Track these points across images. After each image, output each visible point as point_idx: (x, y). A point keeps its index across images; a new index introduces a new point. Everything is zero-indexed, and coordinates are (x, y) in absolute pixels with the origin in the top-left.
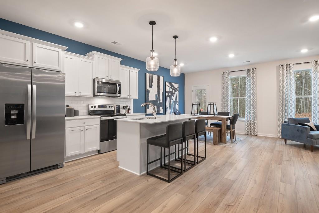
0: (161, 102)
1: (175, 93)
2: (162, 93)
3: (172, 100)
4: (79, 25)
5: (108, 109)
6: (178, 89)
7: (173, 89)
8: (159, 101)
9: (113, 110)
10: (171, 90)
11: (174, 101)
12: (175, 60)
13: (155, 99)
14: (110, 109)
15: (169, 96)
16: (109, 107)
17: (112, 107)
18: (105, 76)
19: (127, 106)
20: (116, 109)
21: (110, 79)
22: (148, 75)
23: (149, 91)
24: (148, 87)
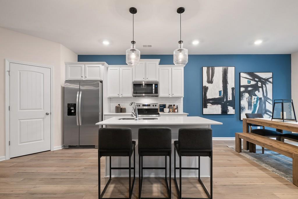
0: (231, 99)
1: (262, 87)
2: (233, 89)
3: (253, 97)
4: (106, 43)
5: (151, 107)
6: (271, 80)
7: (257, 82)
8: (227, 98)
9: (157, 109)
10: (253, 83)
11: (260, 99)
12: (180, 42)
13: (217, 96)
14: (155, 107)
15: (246, 91)
16: (153, 106)
17: (156, 106)
18: (142, 79)
19: (174, 105)
20: (160, 108)
21: (147, 80)
22: (205, 69)
23: (207, 88)
24: (205, 83)
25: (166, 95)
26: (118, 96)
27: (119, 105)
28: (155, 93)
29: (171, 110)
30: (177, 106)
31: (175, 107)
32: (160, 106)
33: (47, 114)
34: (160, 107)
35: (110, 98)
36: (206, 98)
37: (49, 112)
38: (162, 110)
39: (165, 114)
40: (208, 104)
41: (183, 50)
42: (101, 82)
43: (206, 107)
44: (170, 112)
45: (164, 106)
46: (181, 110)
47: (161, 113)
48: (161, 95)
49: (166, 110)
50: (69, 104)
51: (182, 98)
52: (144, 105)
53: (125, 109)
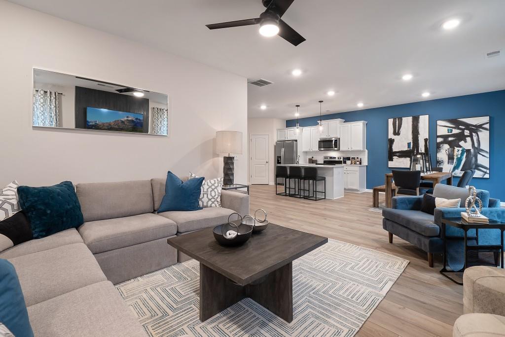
0: (423, 151)
1: (471, 136)
2: (426, 140)
3: (457, 149)
6: (487, 126)
7: (463, 130)
8: (418, 150)
10: (456, 131)
11: (468, 151)
13: (406, 149)
15: (445, 142)
17: (340, 158)
18: (325, 136)
19: (357, 158)
21: (330, 137)
22: (391, 121)
23: (394, 140)
24: (391, 135)
25: (346, 149)
26: (309, 150)
27: (313, 157)
28: (335, 148)
29: (353, 162)
30: (361, 159)
31: (359, 160)
32: (344, 158)
33: (267, 162)
36: (391, 151)
39: (347, 165)
40: (394, 157)
42: (296, 141)
43: (392, 161)
44: (351, 164)
45: (348, 159)
46: (365, 162)
47: (343, 165)
48: (341, 149)
49: (348, 162)
50: (278, 157)
51: (367, 151)
52: (331, 158)
53: (316, 161)
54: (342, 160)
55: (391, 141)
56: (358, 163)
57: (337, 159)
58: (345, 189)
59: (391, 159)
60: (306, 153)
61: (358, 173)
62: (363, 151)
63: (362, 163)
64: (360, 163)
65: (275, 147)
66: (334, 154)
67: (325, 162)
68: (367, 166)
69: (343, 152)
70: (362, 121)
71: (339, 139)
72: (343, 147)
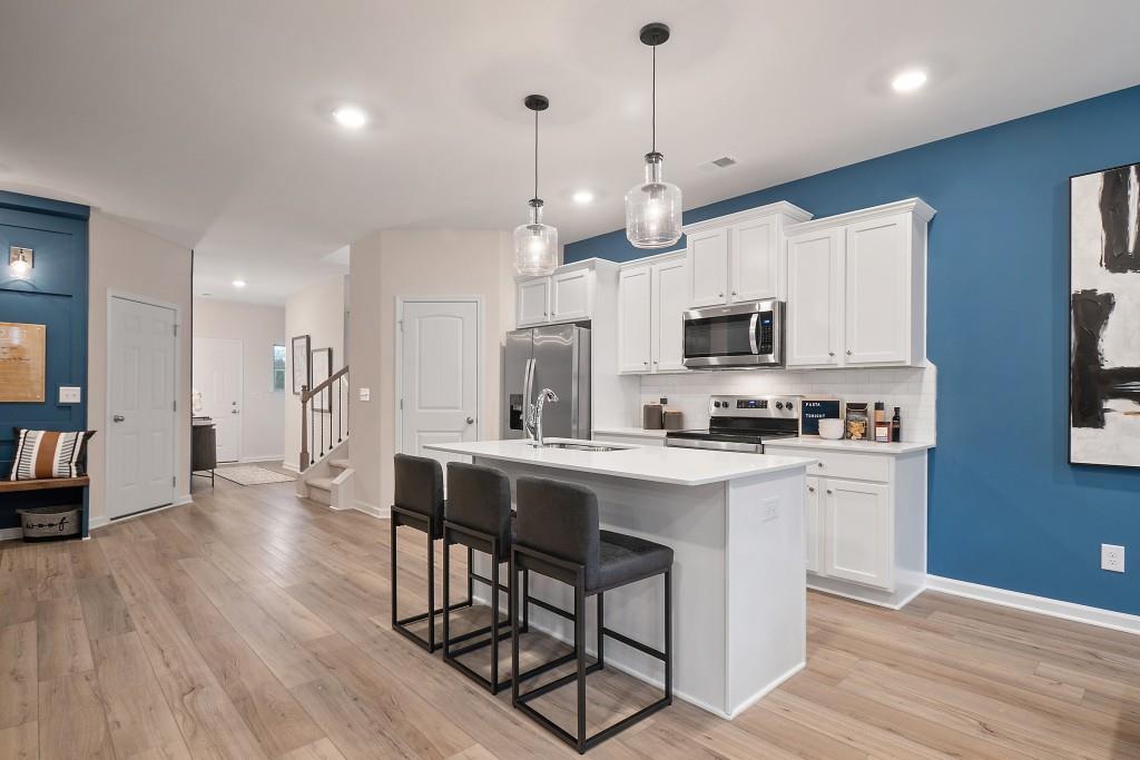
4: (583, 198)
5: (770, 412)
9: (794, 420)
14: (785, 414)
16: (779, 406)
17: (790, 406)
19: (879, 406)
20: (804, 417)
21: (735, 299)
22: (1087, 192)
23: (1107, 302)
24: (1088, 272)
25: (819, 358)
26: (644, 368)
27: (664, 401)
28: (761, 352)
29: (856, 428)
30: (897, 410)
31: (888, 415)
32: (807, 408)
33: (470, 422)
34: (804, 413)
35: (641, 376)
36: (1091, 368)
37: (473, 417)
38: (812, 428)
39: (824, 444)
40: (1109, 404)
41: (665, 188)
42: (587, 324)
43: (1098, 422)
44: (847, 435)
45: (830, 409)
46: (922, 432)
47: (803, 440)
48: (795, 357)
49: (831, 427)
50: (512, 396)
51: (930, 370)
52: (743, 404)
53: (679, 417)
54: (796, 414)
55: (1095, 309)
56: (883, 432)
57: (772, 412)
58: (811, 576)
59: (1090, 415)
60: (636, 379)
61: (887, 493)
62: (910, 370)
63: (904, 434)
64: (895, 436)
65: (504, 351)
66: (760, 387)
67: (715, 421)
68: (930, 451)
69: (802, 373)
70: (913, 202)
71: (783, 307)
72: (802, 347)
